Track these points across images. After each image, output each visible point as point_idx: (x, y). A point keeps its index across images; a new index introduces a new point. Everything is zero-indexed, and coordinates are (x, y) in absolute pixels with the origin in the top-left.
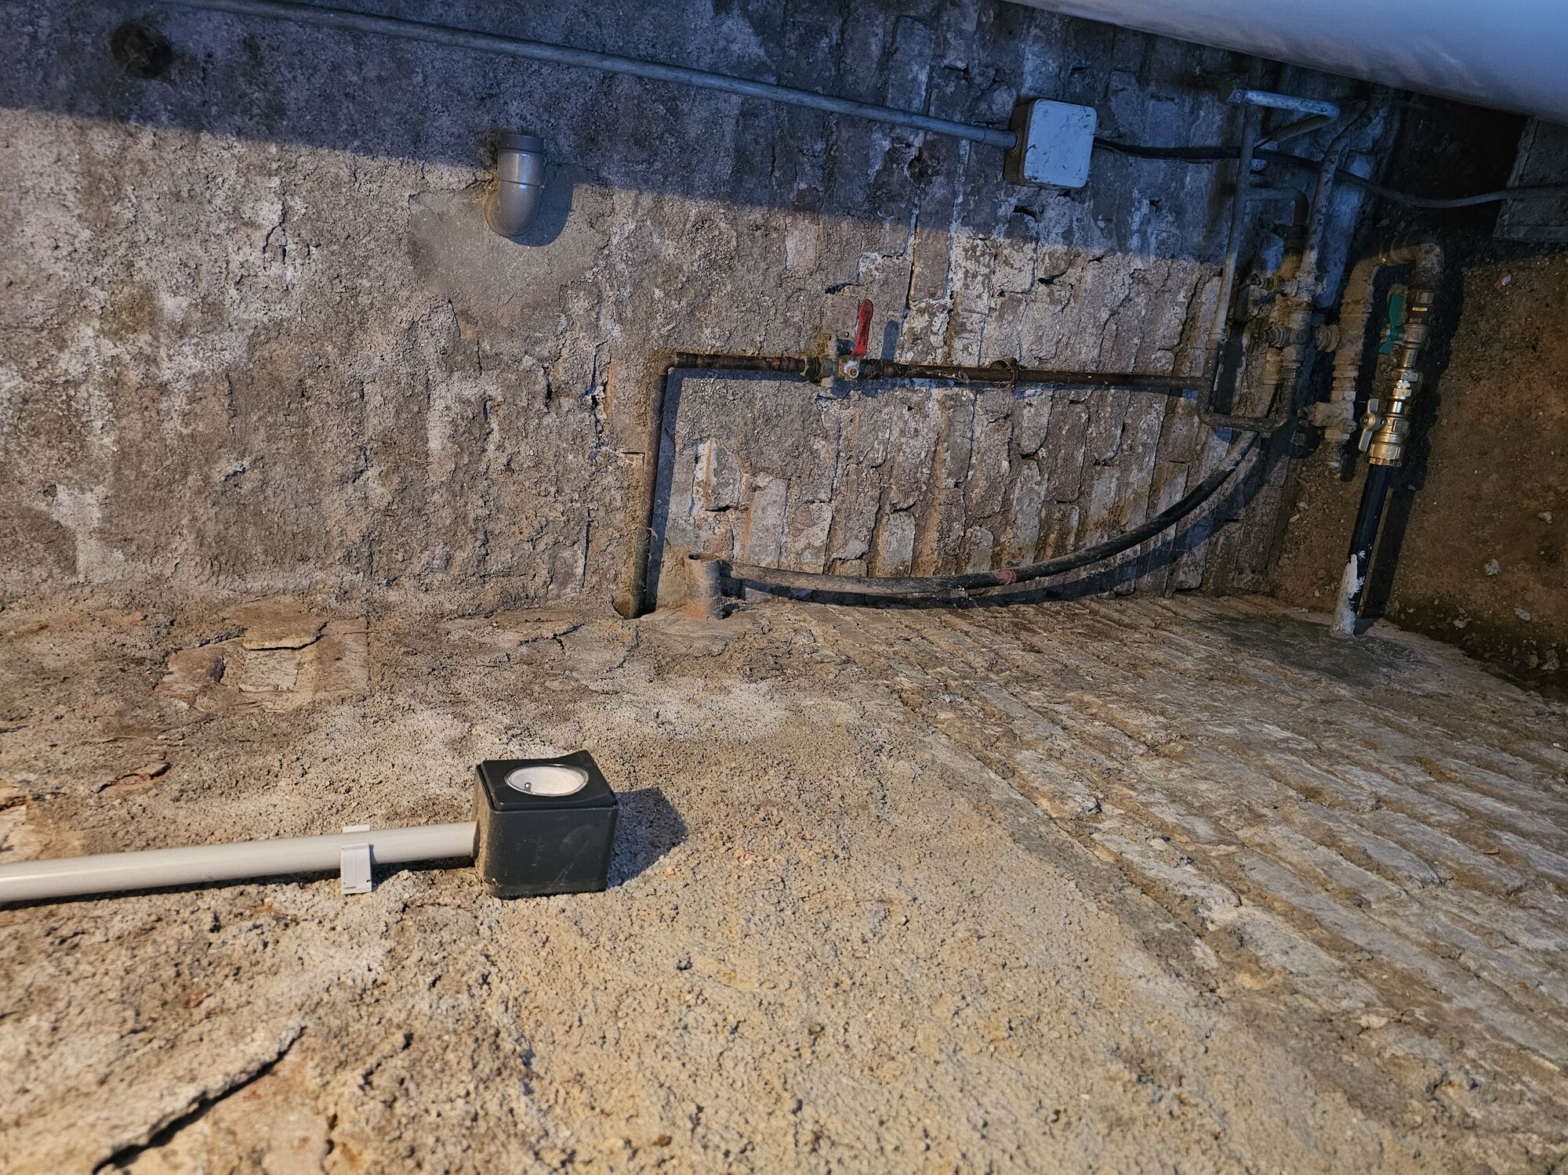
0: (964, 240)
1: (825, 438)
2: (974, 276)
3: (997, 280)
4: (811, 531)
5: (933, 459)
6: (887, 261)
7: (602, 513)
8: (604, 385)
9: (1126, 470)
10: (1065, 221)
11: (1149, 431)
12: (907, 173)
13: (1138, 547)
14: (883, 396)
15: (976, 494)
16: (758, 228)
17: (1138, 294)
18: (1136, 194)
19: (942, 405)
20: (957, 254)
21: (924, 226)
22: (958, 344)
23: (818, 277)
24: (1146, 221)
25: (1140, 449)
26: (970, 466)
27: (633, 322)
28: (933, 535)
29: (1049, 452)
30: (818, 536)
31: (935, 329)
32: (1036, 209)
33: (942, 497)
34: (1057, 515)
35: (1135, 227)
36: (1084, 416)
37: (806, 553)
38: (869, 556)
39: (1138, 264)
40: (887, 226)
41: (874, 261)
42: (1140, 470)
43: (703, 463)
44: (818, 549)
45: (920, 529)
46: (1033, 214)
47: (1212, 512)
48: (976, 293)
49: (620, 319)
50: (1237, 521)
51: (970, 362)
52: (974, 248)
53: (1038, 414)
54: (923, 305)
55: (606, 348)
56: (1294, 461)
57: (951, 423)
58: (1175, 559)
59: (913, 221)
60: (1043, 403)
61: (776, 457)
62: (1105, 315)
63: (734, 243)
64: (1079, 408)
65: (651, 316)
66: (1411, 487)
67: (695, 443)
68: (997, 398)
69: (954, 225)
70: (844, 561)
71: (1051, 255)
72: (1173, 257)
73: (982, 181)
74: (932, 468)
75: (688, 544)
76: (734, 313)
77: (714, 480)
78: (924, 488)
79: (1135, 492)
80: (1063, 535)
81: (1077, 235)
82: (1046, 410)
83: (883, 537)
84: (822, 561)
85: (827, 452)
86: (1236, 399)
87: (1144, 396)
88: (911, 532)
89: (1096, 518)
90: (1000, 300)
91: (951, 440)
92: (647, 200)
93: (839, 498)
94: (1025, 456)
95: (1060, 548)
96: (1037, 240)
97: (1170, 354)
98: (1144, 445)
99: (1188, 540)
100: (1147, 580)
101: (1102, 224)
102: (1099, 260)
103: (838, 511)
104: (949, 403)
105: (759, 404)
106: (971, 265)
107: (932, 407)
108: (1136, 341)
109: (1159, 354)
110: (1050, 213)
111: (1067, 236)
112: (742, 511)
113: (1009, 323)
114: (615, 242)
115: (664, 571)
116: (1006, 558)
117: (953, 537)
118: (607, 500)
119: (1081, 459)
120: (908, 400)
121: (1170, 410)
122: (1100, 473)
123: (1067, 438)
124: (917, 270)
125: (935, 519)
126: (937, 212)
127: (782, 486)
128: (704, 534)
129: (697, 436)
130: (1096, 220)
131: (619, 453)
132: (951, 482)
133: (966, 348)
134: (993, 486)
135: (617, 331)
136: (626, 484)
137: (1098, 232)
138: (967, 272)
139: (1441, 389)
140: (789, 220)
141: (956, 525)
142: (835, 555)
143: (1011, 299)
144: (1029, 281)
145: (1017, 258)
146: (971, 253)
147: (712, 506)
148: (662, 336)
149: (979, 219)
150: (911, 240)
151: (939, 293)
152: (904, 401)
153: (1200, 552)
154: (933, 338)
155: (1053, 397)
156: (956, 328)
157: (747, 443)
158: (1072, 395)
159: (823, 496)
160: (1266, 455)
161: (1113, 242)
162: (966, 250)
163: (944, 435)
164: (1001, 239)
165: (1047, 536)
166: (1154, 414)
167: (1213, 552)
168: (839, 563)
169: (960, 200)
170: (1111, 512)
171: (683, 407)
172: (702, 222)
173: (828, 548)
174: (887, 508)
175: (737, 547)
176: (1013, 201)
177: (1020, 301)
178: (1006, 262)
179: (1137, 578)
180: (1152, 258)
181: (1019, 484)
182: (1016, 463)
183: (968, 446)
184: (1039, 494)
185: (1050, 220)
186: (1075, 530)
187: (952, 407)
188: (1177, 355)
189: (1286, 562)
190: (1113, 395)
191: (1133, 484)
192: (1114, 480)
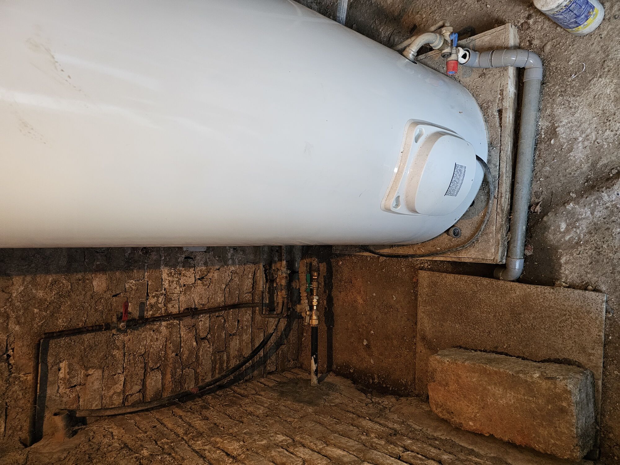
0: (166, 271)
1: (118, 349)
2: (173, 282)
3: (182, 282)
4: (115, 387)
5: (166, 348)
6: (137, 282)
7: (13, 402)
8: (13, 349)
9: (241, 336)
10: (204, 259)
11: (248, 321)
12: (141, 253)
13: (251, 361)
14: (141, 329)
15: (184, 357)
16: (80, 280)
17: (235, 277)
19: (167, 327)
20: (164, 276)
21: (150, 269)
22: (170, 305)
23: (108, 293)
24: (233, 255)
25: (245, 328)
26: (181, 347)
27: (24, 323)
28: (169, 376)
29: (211, 335)
30: (119, 387)
31: (160, 302)
32: (192, 257)
33: (171, 361)
34: (218, 357)
35: (229, 257)
36: (223, 321)
37: (114, 396)
38: (143, 390)
39: (233, 268)
40: (135, 271)
41: (131, 283)
42: (247, 335)
43: (62, 371)
44: (120, 393)
45: (164, 375)
46: (192, 258)
47: (275, 343)
48: (174, 287)
49: (19, 323)
50: (284, 344)
51: (175, 311)
52: (171, 273)
53: (205, 323)
54: (154, 294)
55: (12, 335)
56: (300, 320)
57: (171, 333)
58: (265, 362)
59: (146, 267)
60: (206, 319)
61: (96, 361)
62: (224, 286)
63: (70, 287)
64: (220, 318)
65: (33, 319)
66: (331, 326)
67: (58, 364)
68: (188, 321)
69: (162, 266)
70: (132, 395)
71: (201, 271)
72: (245, 264)
73: (170, 251)
74: (165, 351)
75: (57, 405)
76: (72, 312)
77: (68, 376)
78: (163, 359)
79: (246, 343)
80: (221, 364)
81: (209, 263)
82: (208, 321)
83: (148, 381)
84: (122, 397)
85: (119, 354)
86: (276, 304)
87: (243, 310)
88: (160, 377)
89: (233, 355)
90: (184, 288)
91: (172, 339)
92: (28, 278)
93: (127, 371)
94: (202, 339)
95: (221, 369)
96: (195, 267)
97: (250, 294)
98: (246, 326)
99: (268, 355)
100: (256, 372)
101: (217, 258)
102: (218, 269)
103: (127, 376)
104: (169, 327)
105: (86, 343)
106: (170, 279)
107: (163, 329)
108: (237, 292)
109: (246, 295)
110: (198, 258)
111: (206, 264)
112: (83, 385)
113: (189, 295)
114: (14, 295)
115: (46, 419)
116: (200, 378)
117: (177, 374)
118: (15, 397)
119: (224, 335)
120: (152, 328)
121: (254, 312)
122: (232, 339)
123: (217, 329)
124: (149, 283)
125: (169, 370)
126: (154, 264)
127: (100, 372)
128: (65, 399)
129: (58, 361)
130: (215, 258)
131: (21, 375)
132: (174, 354)
133: (173, 306)
134: (191, 352)
135: (17, 328)
136: (24, 388)
137: (216, 261)
138: (169, 281)
139: (332, 295)
140: (93, 275)
141: (178, 370)
142: (127, 394)
143: (188, 287)
144: (194, 280)
145: (188, 274)
146: (170, 275)
147: (68, 387)
148: (39, 326)
149: (171, 264)
150: (146, 274)
151: (159, 290)
152: (150, 329)
153: (273, 358)
154: (159, 305)
155: (210, 316)
156: (168, 300)
157: (82, 358)
158: (217, 314)
159: (119, 371)
160: (290, 320)
161: (223, 263)
162: (167, 274)
163: (168, 338)
164: (181, 268)
165: (215, 365)
166: (248, 315)
167: (278, 357)
168: (129, 396)
169: (163, 258)
170: (238, 351)
171: (50, 351)
172: (54, 282)
173: (124, 391)
174: (149, 369)
175: (81, 400)
176: (183, 256)
177: (192, 287)
178: (184, 275)
179: (252, 372)
180: (237, 266)
181: (201, 350)
182: (199, 342)
183: (179, 340)
184: (210, 351)
185: (198, 260)
186: (226, 361)
187: (170, 327)
188: (252, 294)
189: (304, 354)
190: (232, 312)
191: (245, 340)
192: (237, 340)
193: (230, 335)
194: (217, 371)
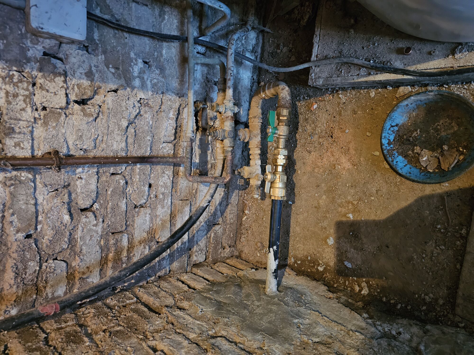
3: (38, 99)
5: (2, 222)
9: (153, 209)
10: (85, 65)
11: (165, 186)
13: (168, 250)
15: (45, 240)
17: (146, 112)
18: (132, 55)
19: (3, 184)
22: (9, 142)
24: (142, 72)
25: (161, 196)
26: (37, 222)
29: (101, 205)
32: (61, 56)
33: (14, 247)
34: (112, 242)
35: (136, 74)
36: (122, 182)
39: (141, 95)
42: (163, 207)
46: (59, 59)
47: (206, 222)
50: (218, 224)
51: (23, 154)
52: (10, 77)
53: (88, 183)
56: (241, 192)
57: (13, 195)
58: (190, 249)
60: (90, 176)
62: (125, 123)
64: (118, 177)
68: (53, 175)
71: (79, 86)
72: (163, 93)
79: (161, 220)
80: (118, 253)
81: (97, 75)
82: (94, 180)
86: (209, 166)
87: (159, 168)
89: (139, 239)
90: (42, 113)
91: (16, 207)
94: (82, 210)
95: (117, 259)
96: (65, 76)
97: (170, 145)
98: (163, 194)
99: (195, 239)
100: (175, 265)
101: (113, 70)
102: (115, 91)
106: (10, 88)
108: (149, 138)
109: (164, 145)
110: (73, 60)
111: (89, 75)
113: (54, 128)
116: (77, 276)
117: (29, 272)
119: (124, 206)
121: (176, 174)
122: (138, 213)
123: (112, 196)
130: (108, 68)
132: (21, 236)
133: (17, 145)
134: (58, 233)
137: (110, 75)
141: (32, 264)
143: (51, 112)
144: (64, 101)
145: (50, 85)
146: (7, 79)
149: (10, 57)
153: (202, 243)
155: (98, 173)
158: (112, 170)
160: (228, 191)
161: (123, 82)
163: (8, 205)
164: (35, 73)
165: (107, 255)
166: (167, 177)
167: (209, 241)
170: (148, 233)
176: (40, 48)
177: (60, 114)
178: (42, 88)
179: (170, 264)
180: (150, 93)
181: (80, 228)
182: (75, 216)
183: (34, 210)
184: (97, 232)
185: (74, 64)
186: (126, 248)
187: (12, 185)
188: (174, 145)
189: (244, 239)
190: (139, 169)
191: (159, 216)
192: (147, 215)
193: (136, 207)
194: (110, 264)
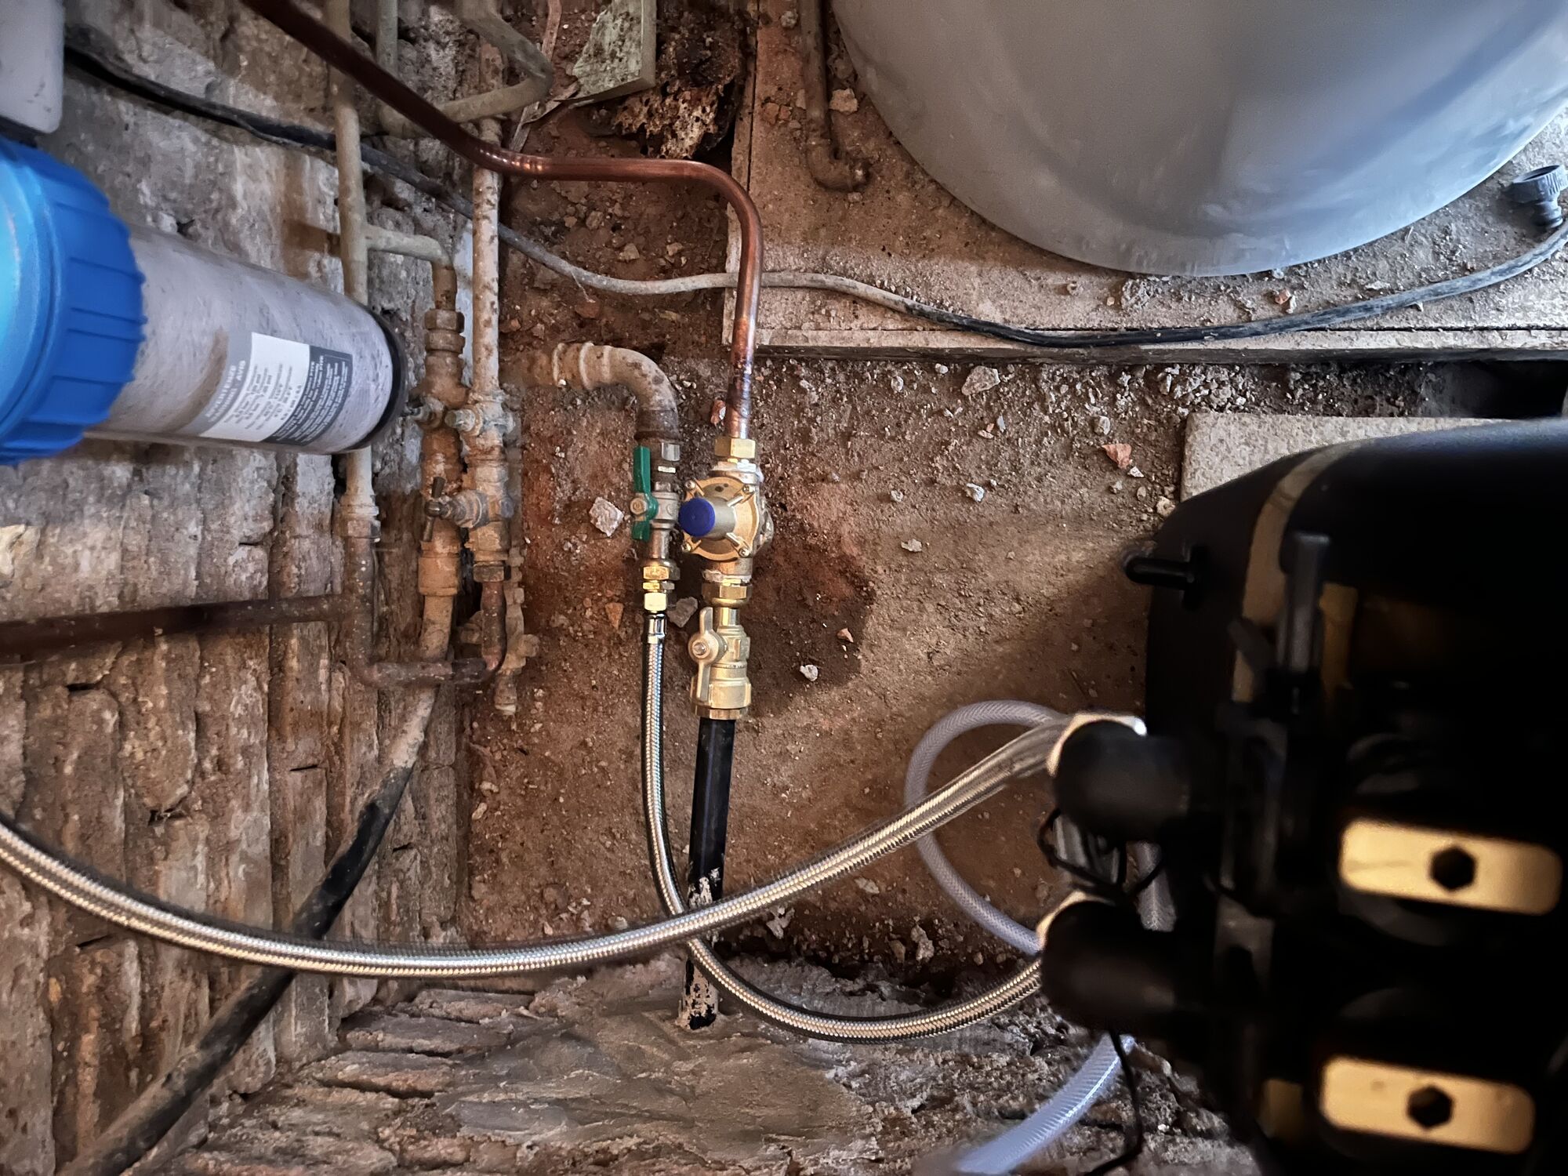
11: (248, 720)
18: (145, 195)
25: (240, 763)
34: (90, 980)
36: (110, 718)
42: (247, 808)
50: (408, 846)
64: (94, 700)
79: (244, 861)
80: (112, 1025)
82: (13, 725)
87: (225, 647)
97: (260, 553)
98: (245, 751)
108: (192, 528)
109: (241, 553)
119: (119, 823)
121: (277, 667)
122: (166, 843)
123: (78, 783)
155: (24, 686)
158: (72, 671)
165: (73, 1043)
166: (252, 681)
184: (33, 948)
186: (136, 999)
188: (271, 554)
189: (483, 888)
190: (166, 657)
191: (239, 841)
192: (200, 847)
193: (154, 817)
